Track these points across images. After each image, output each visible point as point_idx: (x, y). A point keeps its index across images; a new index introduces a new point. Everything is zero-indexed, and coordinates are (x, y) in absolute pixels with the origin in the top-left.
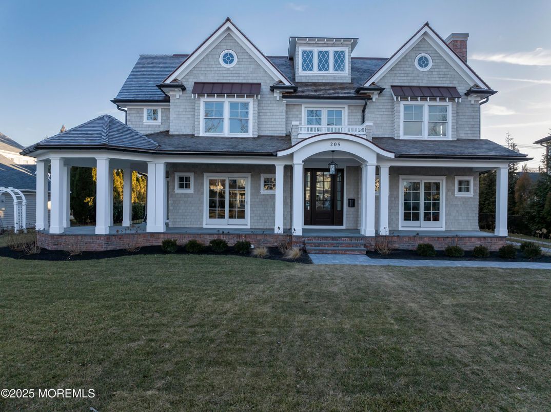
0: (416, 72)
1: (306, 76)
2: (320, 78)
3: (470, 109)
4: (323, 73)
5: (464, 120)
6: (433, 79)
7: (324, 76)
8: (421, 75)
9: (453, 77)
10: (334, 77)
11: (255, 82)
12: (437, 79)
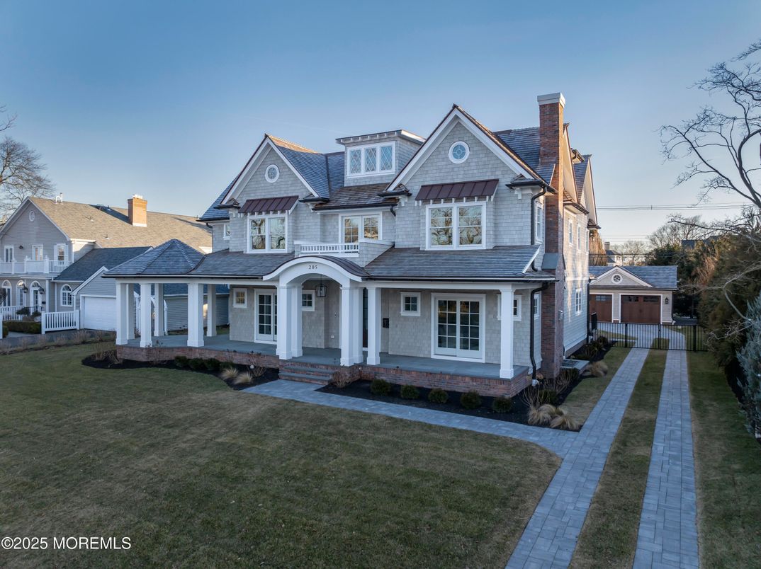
0: (451, 166)
1: (354, 179)
2: (367, 180)
3: (518, 206)
4: (371, 174)
5: (510, 221)
6: (470, 172)
7: (371, 178)
8: (456, 169)
9: (495, 166)
10: (382, 177)
11: (294, 195)
12: (476, 171)
